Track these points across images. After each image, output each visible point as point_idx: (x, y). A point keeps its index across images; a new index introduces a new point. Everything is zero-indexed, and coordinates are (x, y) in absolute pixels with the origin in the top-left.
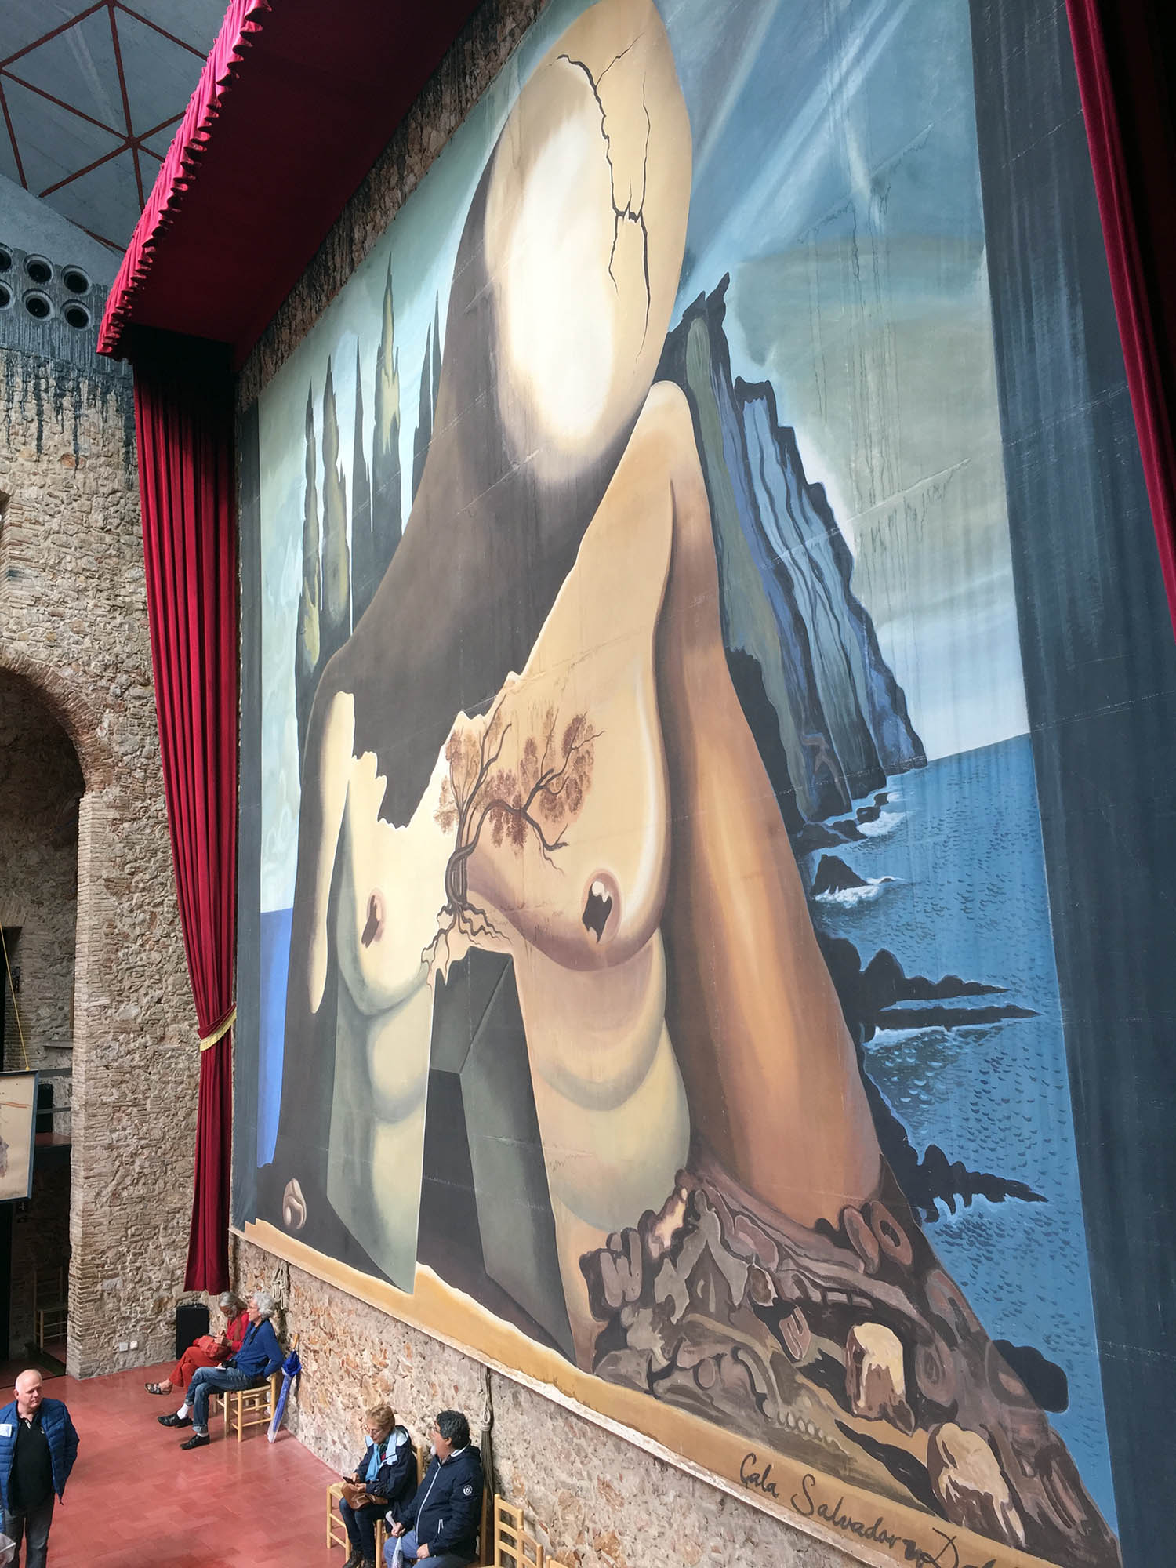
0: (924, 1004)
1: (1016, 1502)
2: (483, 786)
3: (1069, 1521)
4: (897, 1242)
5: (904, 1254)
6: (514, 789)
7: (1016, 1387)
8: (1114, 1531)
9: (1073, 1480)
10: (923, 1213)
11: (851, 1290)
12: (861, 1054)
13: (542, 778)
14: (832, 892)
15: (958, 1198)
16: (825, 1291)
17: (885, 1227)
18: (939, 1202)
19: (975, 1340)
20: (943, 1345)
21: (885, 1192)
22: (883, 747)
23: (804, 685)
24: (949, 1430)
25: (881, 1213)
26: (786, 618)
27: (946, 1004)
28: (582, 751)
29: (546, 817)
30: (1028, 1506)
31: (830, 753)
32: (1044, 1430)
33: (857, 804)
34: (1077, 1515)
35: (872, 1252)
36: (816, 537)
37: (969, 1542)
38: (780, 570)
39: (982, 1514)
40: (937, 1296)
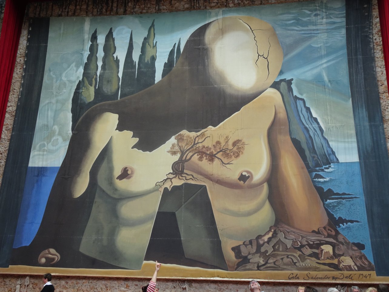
0: (338, 196)
1: (356, 264)
2: (194, 148)
3: (365, 264)
4: (331, 231)
5: (333, 233)
6: (210, 150)
7: (356, 248)
8: (373, 264)
9: (366, 259)
10: (337, 227)
11: (320, 241)
12: (324, 204)
13: (223, 150)
14: (318, 179)
15: (345, 224)
16: (313, 242)
17: (329, 230)
18: (341, 225)
19: (348, 244)
20: (341, 245)
21: (329, 224)
22: (330, 159)
23: (311, 146)
24: (342, 258)
25: (328, 227)
26: (307, 136)
27: (343, 196)
28: (240, 147)
29: (224, 157)
30: (358, 264)
31: (318, 158)
32: (361, 253)
33: (324, 167)
34: (367, 263)
35: (326, 234)
36: (315, 125)
37: (346, 273)
38: (306, 128)
39: (349, 268)
40: (340, 238)
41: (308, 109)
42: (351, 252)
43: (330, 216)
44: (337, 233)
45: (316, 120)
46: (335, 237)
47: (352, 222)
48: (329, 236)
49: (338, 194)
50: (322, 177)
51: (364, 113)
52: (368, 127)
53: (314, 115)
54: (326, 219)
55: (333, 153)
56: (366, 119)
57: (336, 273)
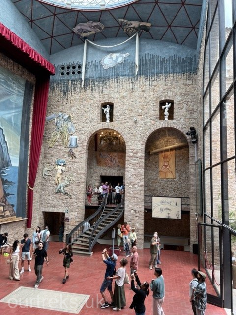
1: (10, 214)
19: (9, 205)
20: (7, 206)
21: (4, 196)
25: (3, 198)
34: (14, 213)
36: (6, 146)
37: (7, 218)
38: (2, 146)
39: (8, 216)
40: (7, 203)
41: (4, 136)
42: (10, 209)
43: (5, 192)
44: (6, 200)
45: (6, 142)
46: (5, 203)
47: (12, 195)
48: (3, 202)
49: (9, 182)
50: (4, 173)
51: (23, 144)
52: (23, 151)
53: (6, 140)
54: (3, 193)
55: (10, 161)
56: (24, 147)
57: (3, 219)
